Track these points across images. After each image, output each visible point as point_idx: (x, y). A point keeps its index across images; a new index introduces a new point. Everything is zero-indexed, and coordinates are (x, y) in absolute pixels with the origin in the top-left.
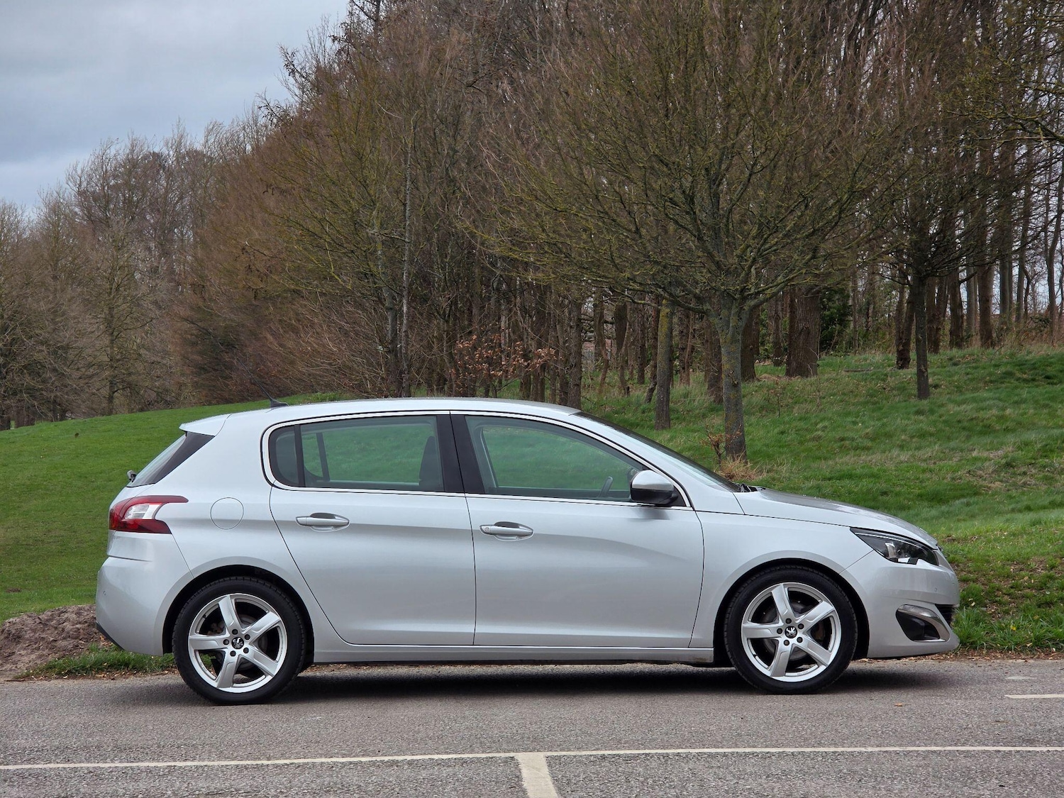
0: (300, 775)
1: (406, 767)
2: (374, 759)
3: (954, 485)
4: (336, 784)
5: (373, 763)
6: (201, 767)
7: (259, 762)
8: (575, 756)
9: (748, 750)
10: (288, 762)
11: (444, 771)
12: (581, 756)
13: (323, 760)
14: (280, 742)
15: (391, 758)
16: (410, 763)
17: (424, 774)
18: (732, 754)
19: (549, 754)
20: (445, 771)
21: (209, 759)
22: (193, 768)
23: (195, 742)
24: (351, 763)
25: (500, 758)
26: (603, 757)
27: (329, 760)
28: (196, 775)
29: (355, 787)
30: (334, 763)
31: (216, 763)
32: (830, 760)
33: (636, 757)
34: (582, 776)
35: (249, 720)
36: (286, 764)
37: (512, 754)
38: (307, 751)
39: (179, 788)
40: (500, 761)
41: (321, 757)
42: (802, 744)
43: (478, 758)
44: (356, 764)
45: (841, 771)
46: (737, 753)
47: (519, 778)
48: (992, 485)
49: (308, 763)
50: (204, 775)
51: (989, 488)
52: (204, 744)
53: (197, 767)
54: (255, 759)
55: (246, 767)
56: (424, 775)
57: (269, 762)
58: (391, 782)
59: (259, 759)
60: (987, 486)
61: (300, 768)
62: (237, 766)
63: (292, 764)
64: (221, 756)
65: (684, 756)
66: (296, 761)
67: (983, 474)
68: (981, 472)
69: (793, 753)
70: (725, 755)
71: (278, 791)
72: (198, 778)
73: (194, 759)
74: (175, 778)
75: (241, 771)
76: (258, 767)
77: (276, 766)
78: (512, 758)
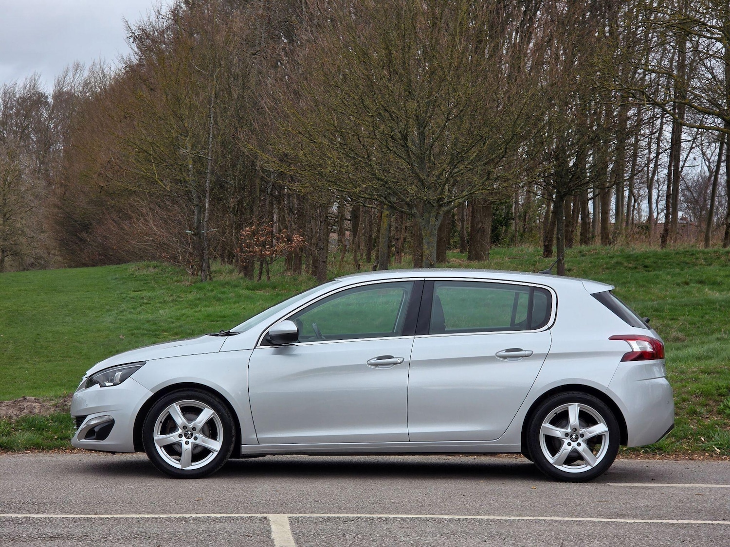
0: (117, 525)
1: (191, 522)
2: (169, 516)
4: (141, 532)
5: (169, 519)
6: (49, 518)
7: (89, 516)
8: (309, 518)
9: (428, 516)
10: (109, 516)
11: (217, 526)
12: (313, 518)
13: (134, 516)
14: (105, 503)
15: (181, 515)
16: (194, 519)
17: (203, 527)
18: (418, 518)
19: (291, 515)
20: (218, 526)
21: (54, 513)
22: (43, 519)
23: (45, 501)
24: (153, 518)
25: (257, 517)
26: (329, 519)
27: (138, 516)
28: (44, 524)
29: (155, 535)
30: (142, 518)
31: (59, 516)
32: (484, 525)
33: (351, 519)
34: (313, 531)
35: (84, 487)
36: (108, 518)
37: (265, 515)
38: (123, 509)
39: (32, 533)
40: (256, 520)
41: (132, 513)
42: (467, 513)
43: (241, 517)
44: (156, 519)
45: (491, 532)
46: (421, 518)
47: (269, 531)
49: (123, 518)
50: (50, 524)
52: (51, 502)
53: (45, 518)
54: (86, 514)
55: (80, 519)
56: (203, 528)
57: (96, 516)
58: (180, 532)
59: (89, 514)
61: (117, 521)
62: (74, 518)
63: (112, 518)
64: (63, 511)
65: (384, 519)
66: (115, 516)
69: (459, 519)
70: (412, 519)
71: (101, 536)
72: (45, 526)
73: (44, 513)
74: (29, 526)
75: (76, 522)
76: (88, 519)
77: (101, 519)
78: (265, 518)
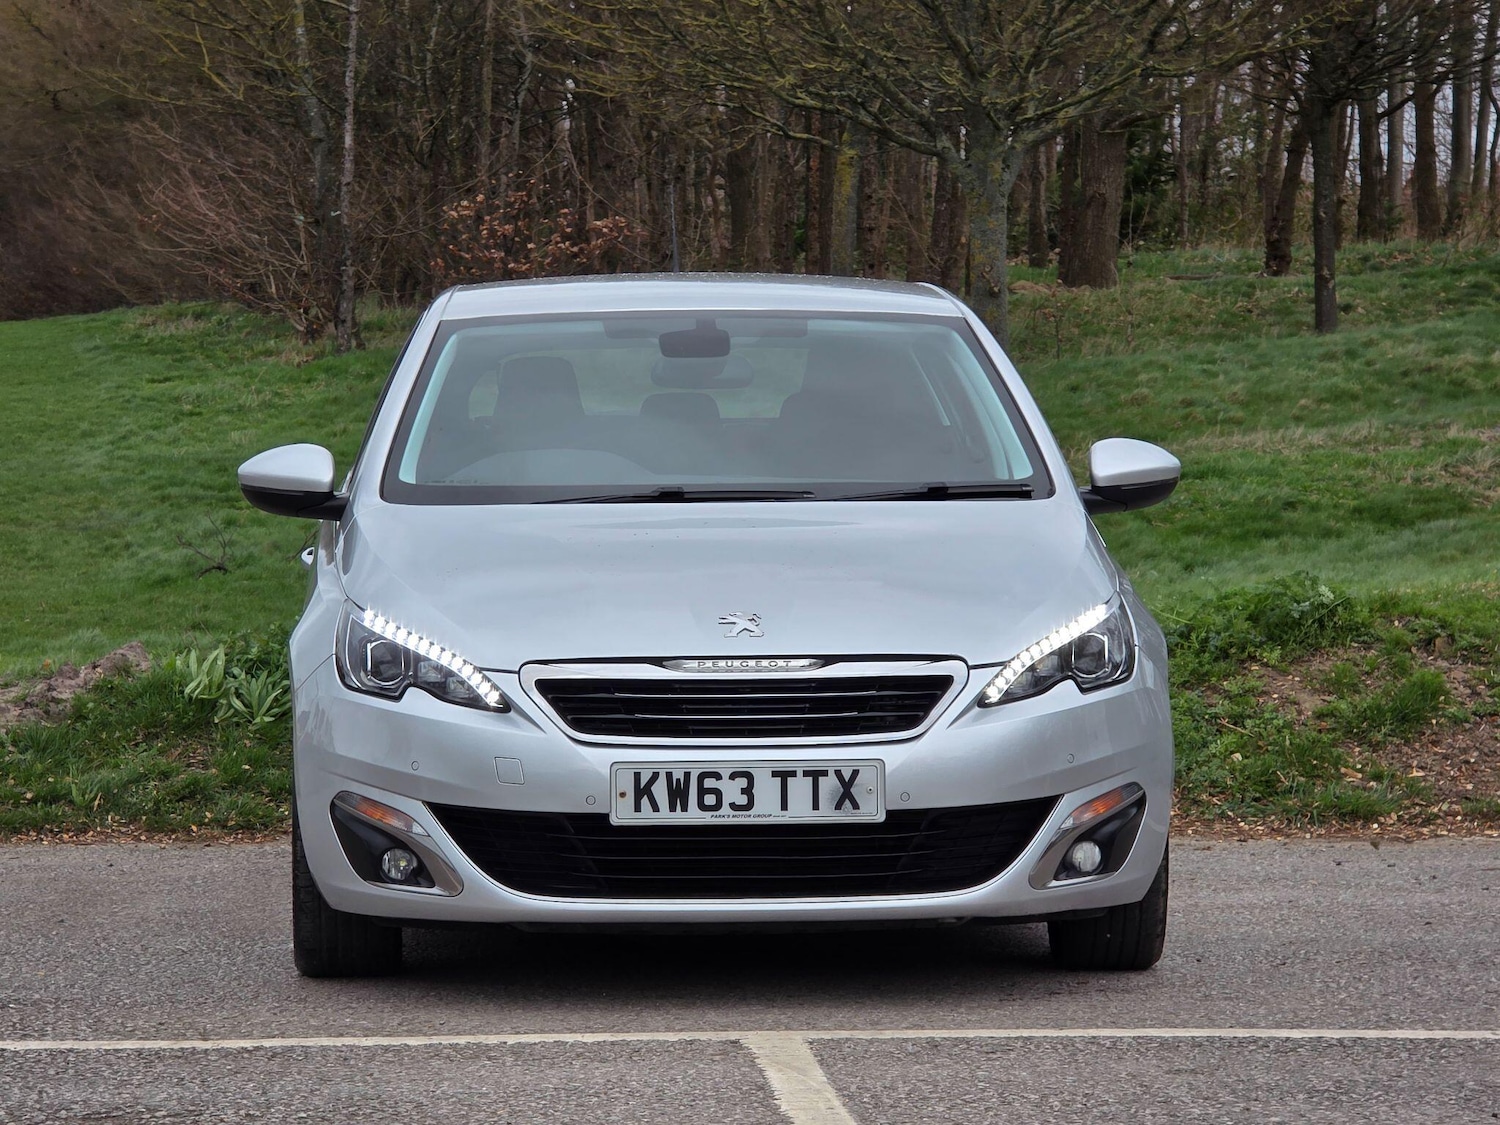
0: (282, 1075)
1: (509, 1060)
2: (435, 1040)
3: (1421, 492)
4: (365, 1097)
5: (436, 1052)
6: (61, 1052)
7: (187, 1044)
8: (871, 1042)
9: (1241, 1033)
10: (248, 1044)
11: (597, 1073)
12: (885, 1042)
13: (326, 1041)
14: (222, 999)
15: (471, 1039)
16: (517, 1051)
17: (553, 1078)
18: (1210, 1040)
19: (813, 1035)
20: (600, 1073)
21: (76, 1038)
22: (44, 1054)
23: (37, 996)
24: (386, 1049)
25: (709, 1043)
26: (934, 1045)
27: (339, 1042)
28: (52, 1072)
29: (410, 1107)
30: (351, 1048)
31: (92, 1045)
32: (1427, 1059)
33: (1006, 1046)
34: (903, 1089)
35: (145, 949)
36: (246, 1050)
37: (733, 1035)
38: (284, 1021)
39: (22, 1104)
40: (710, 1051)
41: (318, 1035)
42: (1353, 1020)
43: (661, 1043)
44: (398, 1051)
45: (1461, 1085)
46: (1220, 1038)
47: (764, 1088)
48: (1491, 493)
49: (292, 1049)
50: (71, 1072)
51: (1487, 498)
52: (57, 999)
53: (51, 1053)
54: (176, 1037)
55: (158, 1054)
56: (555, 1081)
57: (208, 1045)
58: (486, 1095)
59: (184, 1037)
60: (1483, 496)
61: (278, 1060)
62: (139, 1052)
63: (257, 1049)
64: (98, 1030)
65: (1108, 1044)
66: (267, 1043)
67: (1472, 472)
68: (1469, 468)
69: (1340, 1041)
70: (1195, 1043)
71: (242, 1112)
72: (58, 1081)
73: (42, 1036)
74: (8, 1079)
75: (149, 1064)
76: (185, 1056)
77: (225, 1053)
78: (735, 1042)
